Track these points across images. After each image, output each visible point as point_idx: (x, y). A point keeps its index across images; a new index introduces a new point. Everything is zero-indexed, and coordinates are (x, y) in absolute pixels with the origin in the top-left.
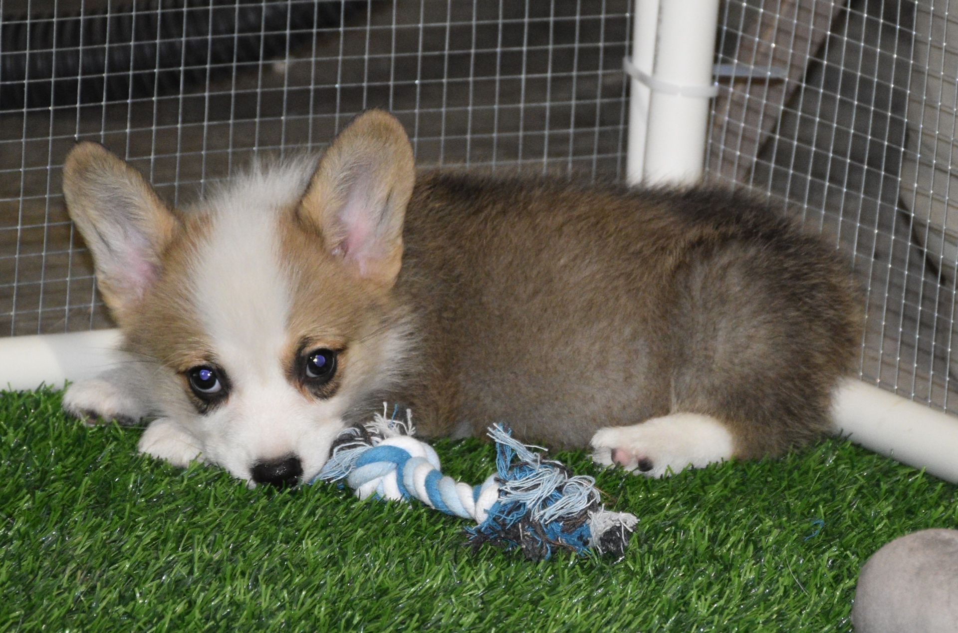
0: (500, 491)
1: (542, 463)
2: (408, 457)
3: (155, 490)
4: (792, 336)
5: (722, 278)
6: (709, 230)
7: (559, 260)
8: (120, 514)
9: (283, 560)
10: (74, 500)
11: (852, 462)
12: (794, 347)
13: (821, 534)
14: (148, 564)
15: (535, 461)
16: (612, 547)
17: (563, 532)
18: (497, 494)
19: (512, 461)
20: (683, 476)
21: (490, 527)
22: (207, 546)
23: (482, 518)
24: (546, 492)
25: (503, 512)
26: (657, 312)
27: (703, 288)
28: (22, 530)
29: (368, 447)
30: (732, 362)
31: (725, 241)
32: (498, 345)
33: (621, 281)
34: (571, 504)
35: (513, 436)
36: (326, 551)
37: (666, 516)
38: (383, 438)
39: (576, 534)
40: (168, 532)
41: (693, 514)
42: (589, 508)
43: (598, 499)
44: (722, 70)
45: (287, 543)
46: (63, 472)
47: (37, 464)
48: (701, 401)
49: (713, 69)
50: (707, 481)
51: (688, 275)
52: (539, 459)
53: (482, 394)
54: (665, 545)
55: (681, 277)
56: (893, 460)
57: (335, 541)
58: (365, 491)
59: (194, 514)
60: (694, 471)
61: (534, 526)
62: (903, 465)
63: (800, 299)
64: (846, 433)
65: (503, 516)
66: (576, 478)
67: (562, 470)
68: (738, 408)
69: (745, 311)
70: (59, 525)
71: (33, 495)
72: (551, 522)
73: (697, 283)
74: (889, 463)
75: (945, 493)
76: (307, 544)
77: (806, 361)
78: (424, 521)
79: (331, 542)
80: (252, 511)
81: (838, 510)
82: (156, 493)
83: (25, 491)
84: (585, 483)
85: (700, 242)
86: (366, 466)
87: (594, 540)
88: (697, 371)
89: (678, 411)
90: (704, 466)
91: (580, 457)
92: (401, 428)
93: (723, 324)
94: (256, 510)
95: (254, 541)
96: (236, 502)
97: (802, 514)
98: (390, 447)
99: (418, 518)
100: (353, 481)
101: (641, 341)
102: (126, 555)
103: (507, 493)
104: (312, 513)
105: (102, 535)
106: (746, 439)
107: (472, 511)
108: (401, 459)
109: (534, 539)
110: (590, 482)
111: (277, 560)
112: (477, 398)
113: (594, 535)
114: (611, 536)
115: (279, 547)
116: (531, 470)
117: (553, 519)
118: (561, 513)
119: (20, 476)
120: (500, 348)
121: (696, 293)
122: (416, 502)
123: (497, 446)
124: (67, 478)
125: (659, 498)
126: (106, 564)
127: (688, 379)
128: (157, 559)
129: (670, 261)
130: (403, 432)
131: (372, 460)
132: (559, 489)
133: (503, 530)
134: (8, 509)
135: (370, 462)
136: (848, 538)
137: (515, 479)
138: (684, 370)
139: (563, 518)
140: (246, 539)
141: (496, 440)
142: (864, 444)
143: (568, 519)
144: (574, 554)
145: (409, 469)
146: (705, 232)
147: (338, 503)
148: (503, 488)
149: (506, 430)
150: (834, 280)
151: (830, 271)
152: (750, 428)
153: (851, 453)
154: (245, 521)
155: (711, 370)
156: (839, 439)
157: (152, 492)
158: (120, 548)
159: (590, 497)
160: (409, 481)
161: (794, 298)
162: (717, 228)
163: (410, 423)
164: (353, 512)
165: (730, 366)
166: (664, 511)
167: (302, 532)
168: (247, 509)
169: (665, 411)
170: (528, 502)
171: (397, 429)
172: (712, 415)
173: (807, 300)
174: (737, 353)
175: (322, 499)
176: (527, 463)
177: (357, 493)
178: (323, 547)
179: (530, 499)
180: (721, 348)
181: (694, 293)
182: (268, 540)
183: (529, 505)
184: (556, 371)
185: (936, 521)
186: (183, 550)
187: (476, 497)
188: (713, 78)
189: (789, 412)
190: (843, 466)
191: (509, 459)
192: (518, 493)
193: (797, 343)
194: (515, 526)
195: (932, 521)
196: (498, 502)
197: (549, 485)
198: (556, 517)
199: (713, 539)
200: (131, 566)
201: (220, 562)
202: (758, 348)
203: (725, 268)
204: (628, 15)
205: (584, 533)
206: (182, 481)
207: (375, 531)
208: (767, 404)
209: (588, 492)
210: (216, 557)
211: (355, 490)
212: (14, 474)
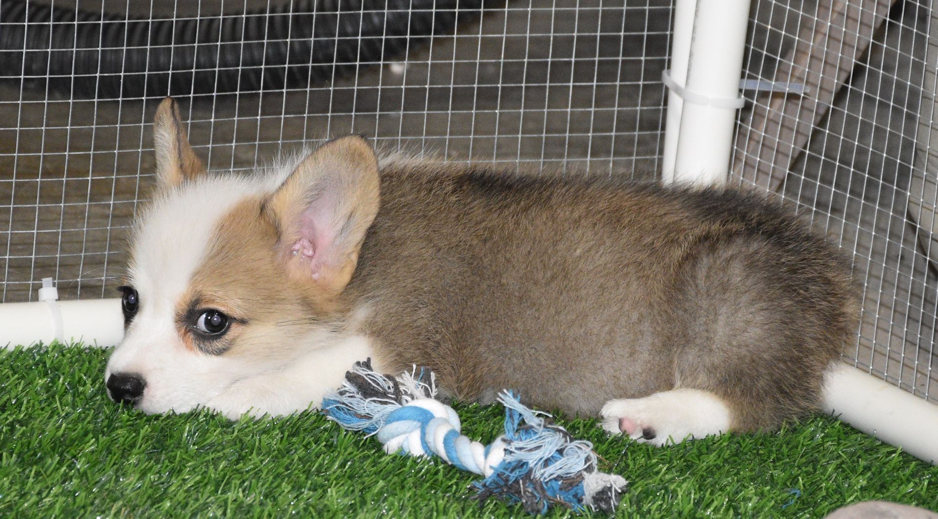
0: (505, 450)
1: (545, 427)
2: (432, 417)
3: (207, 439)
4: (786, 323)
5: (724, 269)
6: (716, 227)
7: (575, 250)
8: (171, 460)
9: (308, 505)
10: (133, 446)
11: (839, 439)
12: (787, 333)
13: (796, 502)
14: (187, 504)
15: (540, 425)
16: (604, 506)
17: (561, 489)
18: (503, 453)
19: (519, 425)
20: (683, 446)
21: (494, 482)
22: (244, 491)
23: (489, 473)
24: (547, 453)
25: (506, 469)
26: (664, 298)
27: (708, 277)
28: (81, 470)
29: (398, 406)
30: (730, 344)
31: (730, 237)
32: (517, 322)
33: (631, 269)
34: (569, 466)
35: (522, 402)
36: (347, 499)
37: (661, 480)
38: (413, 398)
39: (572, 492)
40: (210, 476)
41: (684, 480)
42: (585, 470)
43: (594, 461)
44: (748, 85)
45: (315, 490)
46: (128, 420)
47: (108, 412)
48: (702, 378)
49: (740, 84)
50: (704, 451)
51: (694, 266)
52: (543, 423)
53: (504, 366)
54: (655, 507)
55: (687, 267)
56: (877, 439)
57: (357, 491)
58: (392, 446)
59: (237, 462)
60: (693, 441)
61: (534, 483)
62: (884, 444)
63: (795, 291)
64: (836, 414)
65: (507, 473)
66: (576, 443)
67: (565, 435)
68: (735, 385)
69: (745, 299)
70: (116, 467)
71: (97, 440)
72: (550, 480)
73: (701, 273)
74: (871, 442)
75: (917, 472)
76: (332, 492)
77: (799, 346)
78: (440, 476)
79: (353, 491)
80: (289, 461)
81: (816, 482)
82: (208, 441)
83: (91, 435)
84: (583, 447)
85: (707, 237)
86: (394, 423)
87: (588, 498)
88: (699, 350)
89: (681, 387)
90: (703, 437)
91: (592, 425)
92: (426, 390)
93: (724, 310)
94: (293, 460)
95: (286, 487)
96: (276, 452)
97: (785, 484)
98: (416, 408)
99: (436, 473)
100: (382, 437)
101: (647, 324)
102: (170, 495)
103: (511, 452)
104: (343, 465)
105: (152, 477)
106: (742, 414)
107: (482, 467)
108: (425, 419)
109: (534, 496)
110: (588, 446)
111: (302, 505)
112: (500, 369)
113: (587, 493)
114: (602, 496)
115: (306, 493)
116: (536, 433)
117: (552, 477)
118: (559, 472)
119: (89, 422)
120: (518, 325)
121: (701, 282)
122: (436, 459)
123: (507, 410)
124: (132, 425)
125: (657, 464)
126: (149, 502)
127: (691, 358)
128: (197, 500)
129: (678, 253)
130: (428, 395)
131: (400, 419)
132: (560, 452)
133: (506, 485)
134: (73, 451)
135: (398, 420)
136: (821, 507)
137: (521, 440)
138: (687, 349)
139: (562, 477)
140: (279, 485)
141: (505, 405)
142: (852, 423)
143: (566, 479)
144: (569, 511)
145: (431, 428)
146: (713, 227)
147: (366, 457)
148: (509, 448)
149: (515, 396)
150: (830, 275)
151: (827, 266)
152: (745, 403)
153: (839, 431)
154: (281, 470)
155: (711, 350)
156: (830, 418)
157: (205, 440)
158: (166, 489)
159: (587, 459)
160: (430, 439)
161: (789, 289)
162: (724, 225)
163: (433, 386)
164: (379, 466)
165: (729, 347)
166: (660, 476)
167: (330, 482)
168: (285, 459)
169: (669, 386)
170: (530, 462)
171: (422, 391)
172: (712, 391)
173: (801, 291)
174: (735, 336)
175: (355, 453)
176: (532, 427)
177: (385, 448)
178: (346, 495)
179: (532, 459)
180: (721, 330)
181: (698, 282)
182: (297, 487)
183: (531, 464)
184: (572, 348)
185: (904, 496)
186: (222, 494)
187: (486, 454)
188: (740, 91)
189: (782, 391)
190: (830, 443)
191: (516, 422)
192: (522, 452)
193: (791, 329)
194: (516, 481)
195: (899, 496)
196: (504, 460)
197: (550, 447)
198: (555, 476)
199: (697, 504)
200: (171, 506)
201: (251, 505)
202: (754, 333)
203: (728, 261)
204: (668, 33)
205: (579, 491)
206: (233, 432)
207: (395, 483)
208: (762, 383)
209: (586, 455)
210: (249, 500)
211: (383, 445)
212: (84, 419)
